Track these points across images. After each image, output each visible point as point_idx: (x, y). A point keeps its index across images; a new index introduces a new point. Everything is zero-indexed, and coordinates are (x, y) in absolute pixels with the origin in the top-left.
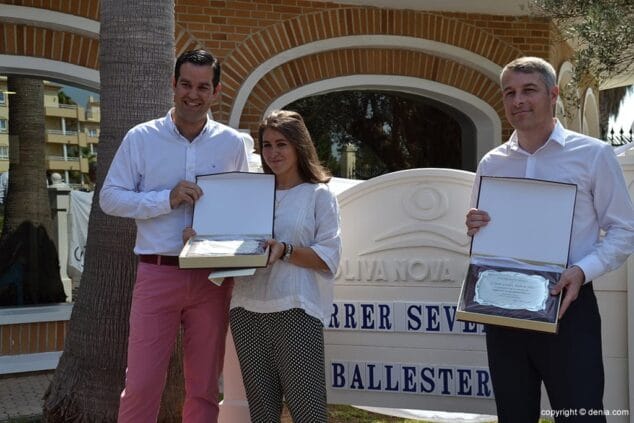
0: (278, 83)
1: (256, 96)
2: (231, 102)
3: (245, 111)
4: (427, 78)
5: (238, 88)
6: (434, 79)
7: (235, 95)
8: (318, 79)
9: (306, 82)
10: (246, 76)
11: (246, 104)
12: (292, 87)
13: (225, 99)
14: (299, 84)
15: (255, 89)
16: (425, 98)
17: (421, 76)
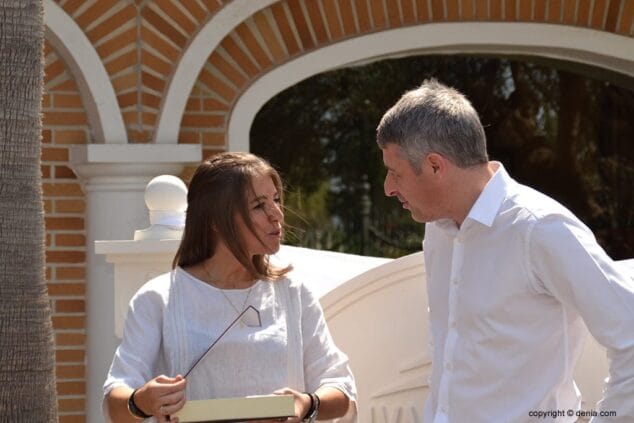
0: (263, 44)
1: (214, 72)
2: (162, 86)
3: (191, 104)
4: (596, 26)
5: (175, 57)
6: (610, 28)
7: (169, 70)
8: (351, 32)
9: (324, 41)
10: (193, 30)
11: (195, 90)
12: (294, 52)
13: (147, 79)
14: (309, 46)
15: (214, 58)
16: (602, 70)
17: (582, 23)
